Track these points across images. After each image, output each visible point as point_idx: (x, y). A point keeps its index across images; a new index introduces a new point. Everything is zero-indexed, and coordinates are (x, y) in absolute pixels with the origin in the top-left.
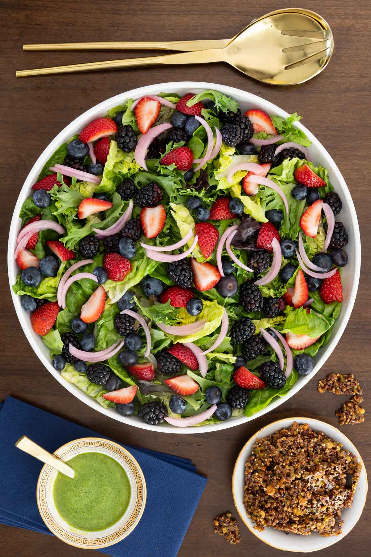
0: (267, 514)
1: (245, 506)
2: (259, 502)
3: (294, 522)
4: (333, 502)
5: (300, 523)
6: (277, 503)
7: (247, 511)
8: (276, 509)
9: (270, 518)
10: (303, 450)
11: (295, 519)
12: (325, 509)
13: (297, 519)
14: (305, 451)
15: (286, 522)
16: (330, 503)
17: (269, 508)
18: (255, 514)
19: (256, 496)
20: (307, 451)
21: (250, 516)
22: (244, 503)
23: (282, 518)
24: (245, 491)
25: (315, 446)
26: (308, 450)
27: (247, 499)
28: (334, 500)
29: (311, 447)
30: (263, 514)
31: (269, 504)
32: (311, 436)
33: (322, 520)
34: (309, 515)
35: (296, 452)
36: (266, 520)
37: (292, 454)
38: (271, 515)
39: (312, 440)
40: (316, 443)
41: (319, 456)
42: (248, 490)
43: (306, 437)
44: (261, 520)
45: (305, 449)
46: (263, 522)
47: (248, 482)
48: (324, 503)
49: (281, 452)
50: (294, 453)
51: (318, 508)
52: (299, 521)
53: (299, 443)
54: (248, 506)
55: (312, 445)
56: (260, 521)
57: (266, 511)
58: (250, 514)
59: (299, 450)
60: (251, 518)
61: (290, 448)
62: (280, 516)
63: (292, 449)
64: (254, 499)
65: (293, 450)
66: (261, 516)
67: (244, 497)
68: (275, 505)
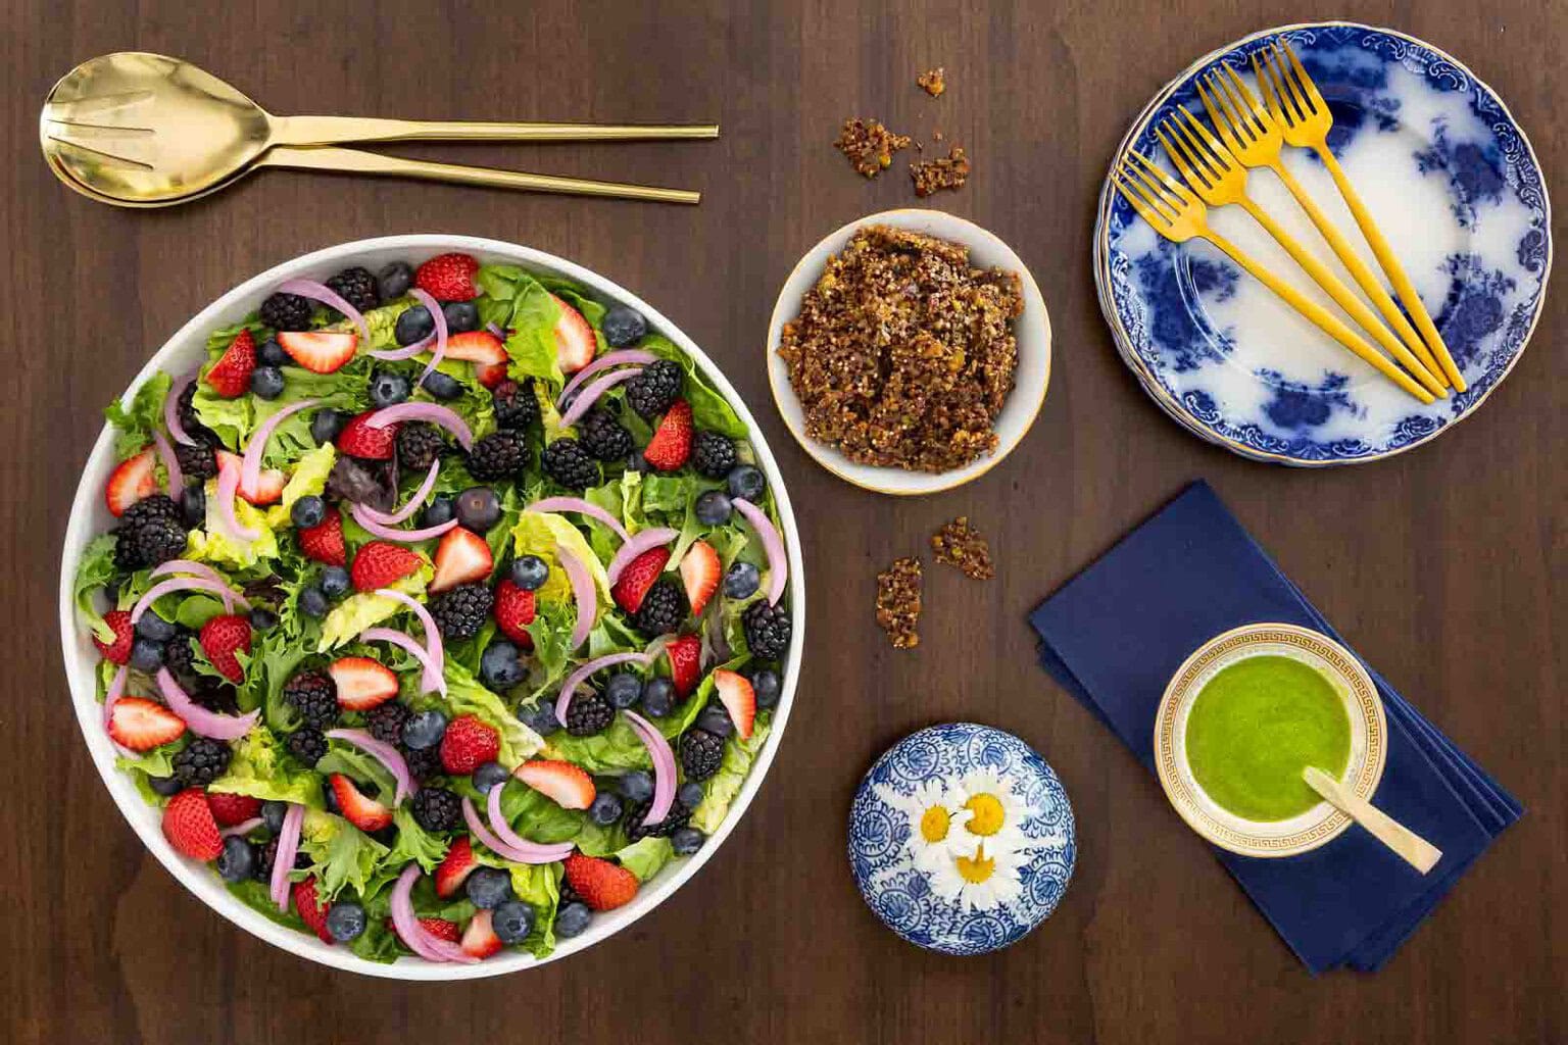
0: (964, 425)
1: (944, 470)
2: (938, 439)
3: (981, 370)
4: (944, 285)
5: (983, 359)
6: (939, 403)
7: (956, 467)
8: (952, 407)
9: (971, 421)
10: (834, 340)
11: (974, 369)
12: (958, 305)
13: (975, 364)
14: (836, 336)
15: (979, 387)
16: (946, 293)
17: (950, 420)
18: (960, 451)
19: (926, 445)
20: (837, 332)
21: (967, 462)
22: (938, 473)
23: (973, 396)
24: (914, 470)
25: (829, 315)
26: (834, 330)
27: (928, 466)
28: (940, 283)
29: (829, 321)
30: (961, 435)
31: (942, 420)
32: (808, 321)
33: (981, 311)
34: (968, 339)
35: (836, 355)
36: (974, 430)
37: (840, 364)
38: (967, 418)
39: (815, 318)
40: (821, 312)
41: (848, 307)
42: (911, 462)
43: (809, 332)
44: (973, 439)
45: (831, 334)
46: (979, 435)
47: (897, 461)
48: (945, 304)
49: (834, 387)
50: (839, 359)
51: (953, 317)
52: (979, 361)
53: (818, 347)
54: (942, 465)
55: (825, 320)
56: (977, 442)
57: (956, 426)
58: (961, 461)
59: (833, 348)
60: (970, 459)
61: (826, 367)
62: (968, 399)
63: (828, 364)
64: (930, 451)
65: (832, 362)
66: (965, 440)
67: (927, 470)
68: (945, 409)
